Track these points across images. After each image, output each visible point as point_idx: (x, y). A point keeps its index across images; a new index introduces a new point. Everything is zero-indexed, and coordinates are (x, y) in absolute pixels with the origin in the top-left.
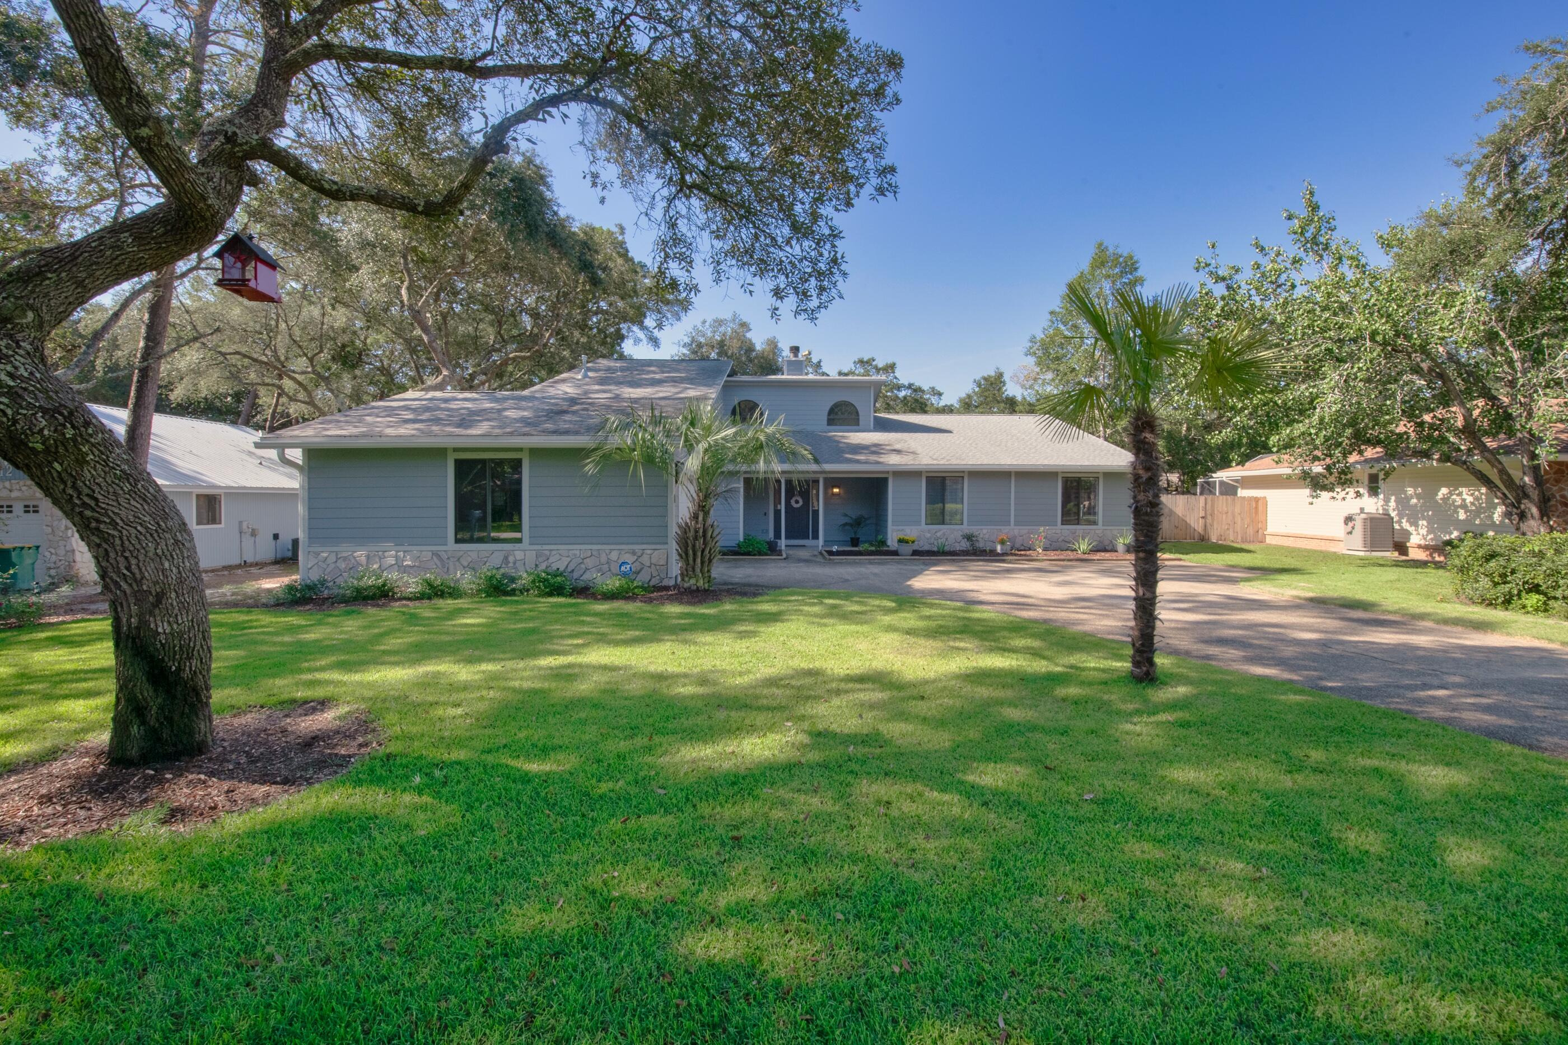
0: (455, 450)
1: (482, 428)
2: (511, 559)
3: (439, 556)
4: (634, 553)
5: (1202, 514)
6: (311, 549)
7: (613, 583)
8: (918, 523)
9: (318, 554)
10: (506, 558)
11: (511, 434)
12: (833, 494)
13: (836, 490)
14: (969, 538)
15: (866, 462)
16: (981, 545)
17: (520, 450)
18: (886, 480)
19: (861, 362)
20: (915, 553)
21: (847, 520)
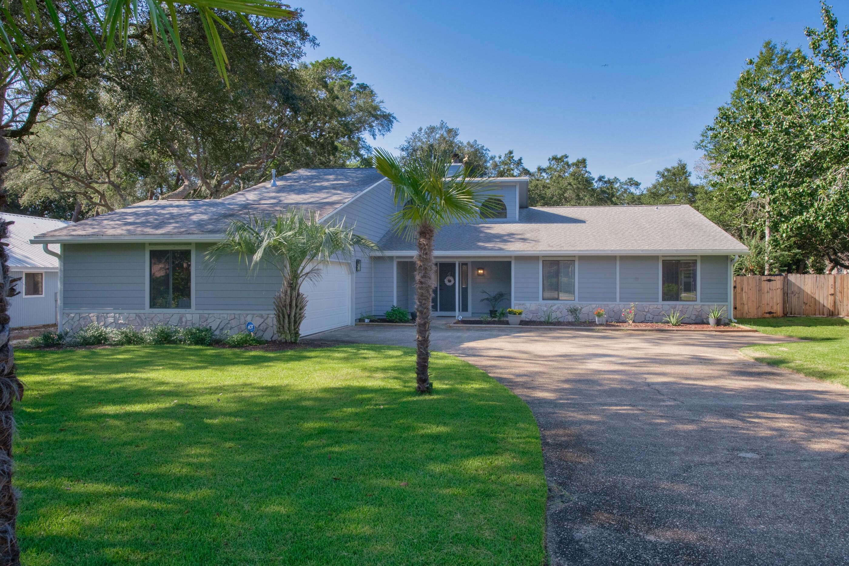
0: (150, 244)
1: (169, 228)
2: (184, 320)
3: (139, 317)
4: (262, 317)
5: (832, 291)
6: (65, 311)
7: (236, 337)
8: (537, 299)
9: (68, 315)
10: (181, 319)
11: (181, 233)
12: (479, 275)
13: (481, 272)
14: (573, 311)
15: (492, 249)
16: (582, 317)
17: (189, 244)
18: (509, 263)
19: (555, 158)
20: (523, 323)
21: (485, 296)
